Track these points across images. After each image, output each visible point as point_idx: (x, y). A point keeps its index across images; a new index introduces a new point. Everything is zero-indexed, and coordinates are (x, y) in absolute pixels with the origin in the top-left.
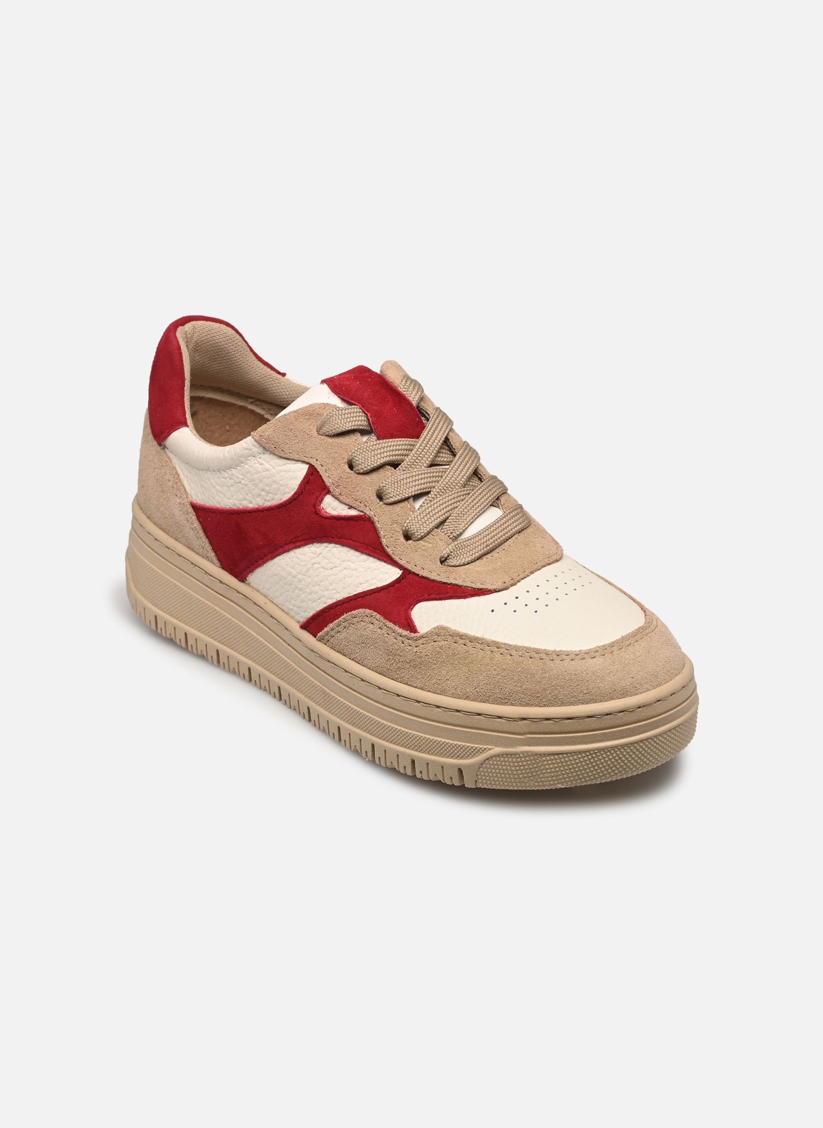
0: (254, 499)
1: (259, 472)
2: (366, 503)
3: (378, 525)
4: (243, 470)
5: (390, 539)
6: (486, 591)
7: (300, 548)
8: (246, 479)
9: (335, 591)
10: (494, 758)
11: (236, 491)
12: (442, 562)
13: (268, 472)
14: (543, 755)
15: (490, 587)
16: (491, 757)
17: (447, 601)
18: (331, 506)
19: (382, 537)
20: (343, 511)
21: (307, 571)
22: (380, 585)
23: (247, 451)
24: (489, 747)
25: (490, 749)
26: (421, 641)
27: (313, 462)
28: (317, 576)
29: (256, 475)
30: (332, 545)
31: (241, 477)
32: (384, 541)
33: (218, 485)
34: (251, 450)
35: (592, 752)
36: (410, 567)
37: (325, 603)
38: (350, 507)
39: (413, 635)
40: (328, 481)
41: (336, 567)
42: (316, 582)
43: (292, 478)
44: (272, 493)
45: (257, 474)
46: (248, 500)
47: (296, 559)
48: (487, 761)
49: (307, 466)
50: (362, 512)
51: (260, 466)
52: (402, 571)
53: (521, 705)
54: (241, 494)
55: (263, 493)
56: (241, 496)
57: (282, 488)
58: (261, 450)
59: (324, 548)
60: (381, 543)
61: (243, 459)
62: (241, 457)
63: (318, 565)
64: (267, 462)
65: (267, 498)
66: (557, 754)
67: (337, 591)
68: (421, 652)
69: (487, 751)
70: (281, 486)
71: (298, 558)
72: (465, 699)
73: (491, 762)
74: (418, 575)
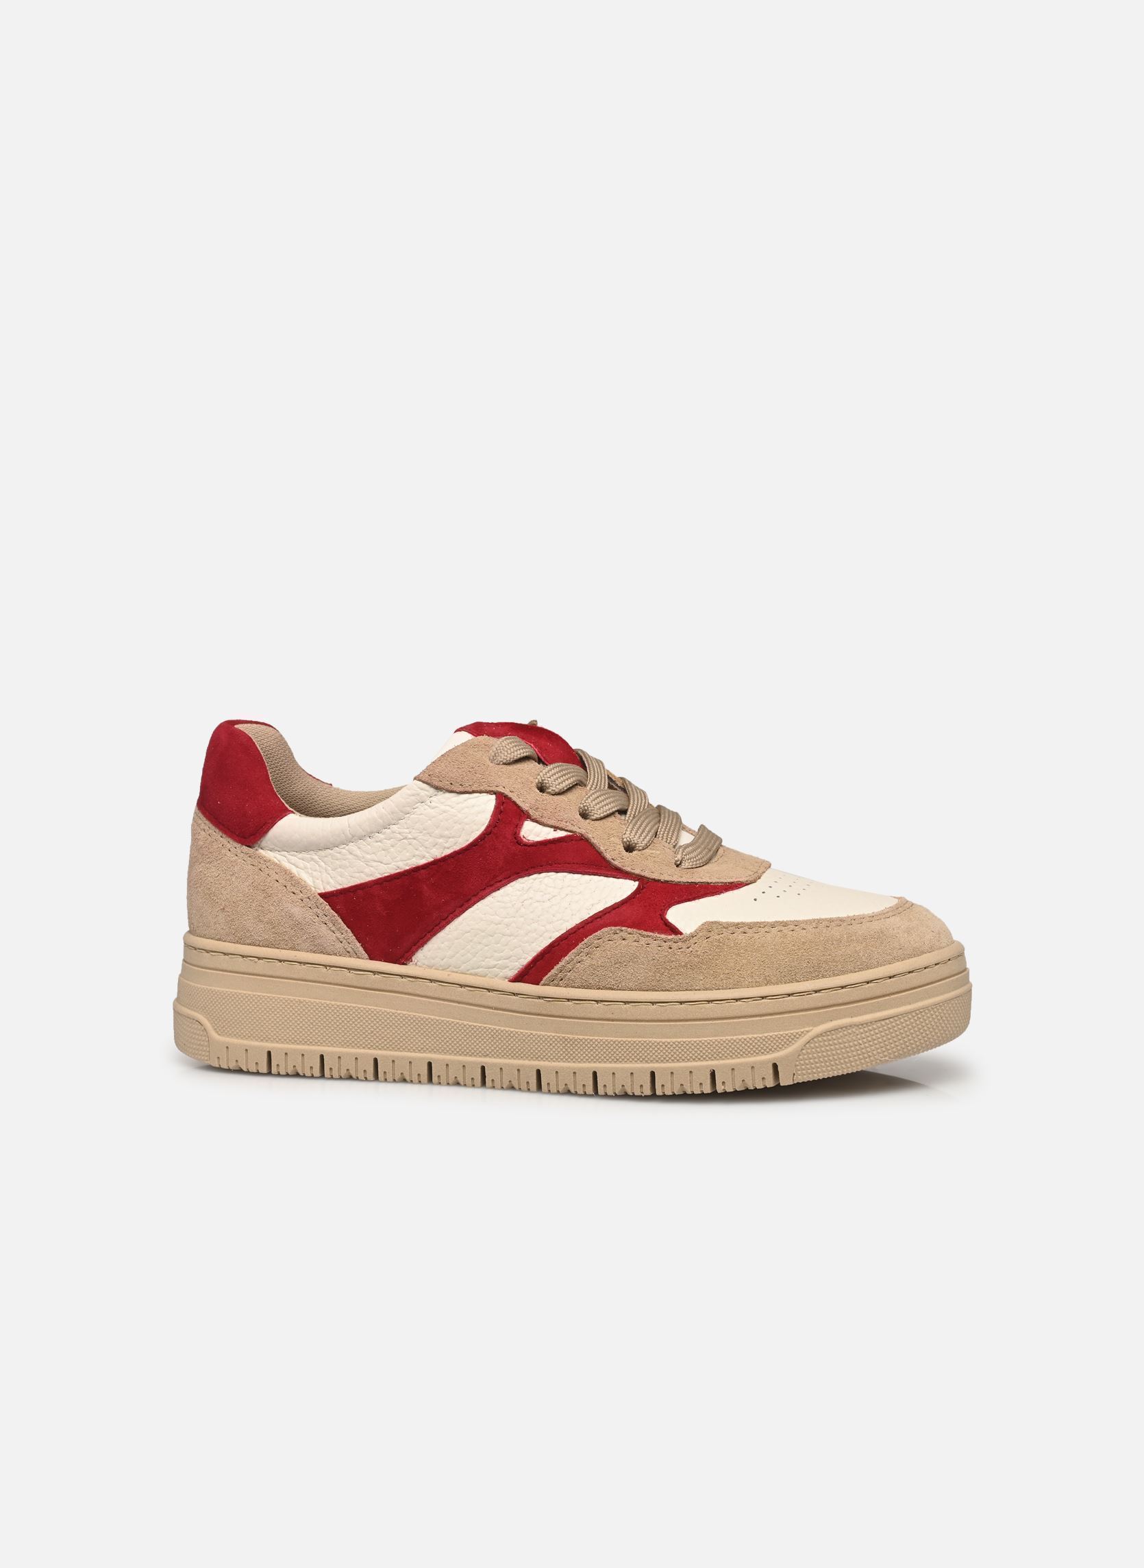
0: (428, 853)
1: (434, 817)
2: (572, 822)
3: (594, 841)
4: (408, 822)
5: (613, 852)
6: (739, 884)
7: (499, 890)
8: (414, 831)
9: (562, 921)
10: (816, 1040)
11: (399, 851)
12: (677, 866)
13: (445, 814)
14: (869, 1024)
15: (743, 879)
16: (813, 1039)
17: (702, 900)
18: (532, 832)
19: (604, 852)
20: (548, 834)
21: (517, 912)
22: (618, 899)
23: (413, 798)
24: (807, 1029)
25: (808, 1032)
26: (692, 941)
27: (500, 789)
28: (532, 912)
29: (429, 822)
30: (543, 875)
31: (407, 831)
32: (608, 856)
33: (368, 853)
34: (418, 795)
35: (917, 1012)
36: (647, 874)
37: (550, 938)
38: (556, 828)
39: (680, 937)
40: (525, 806)
41: (554, 896)
42: (533, 920)
43: (479, 813)
44: (453, 837)
45: (430, 820)
46: (418, 856)
47: (498, 903)
48: (807, 1046)
49: (494, 797)
50: (570, 831)
51: (433, 810)
52: (637, 883)
53: (834, 975)
54: (408, 852)
55: (441, 840)
56: (408, 854)
57: (467, 826)
58: (432, 791)
59: (532, 881)
60: (604, 859)
61: (408, 809)
62: (404, 807)
63: (530, 901)
64: (442, 803)
65: (447, 845)
66: (883, 1020)
67: (564, 920)
68: (697, 951)
69: (805, 1034)
70: (466, 824)
71: (498, 902)
72: (766, 985)
73: (812, 1045)
74: (659, 881)
